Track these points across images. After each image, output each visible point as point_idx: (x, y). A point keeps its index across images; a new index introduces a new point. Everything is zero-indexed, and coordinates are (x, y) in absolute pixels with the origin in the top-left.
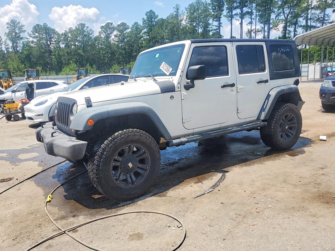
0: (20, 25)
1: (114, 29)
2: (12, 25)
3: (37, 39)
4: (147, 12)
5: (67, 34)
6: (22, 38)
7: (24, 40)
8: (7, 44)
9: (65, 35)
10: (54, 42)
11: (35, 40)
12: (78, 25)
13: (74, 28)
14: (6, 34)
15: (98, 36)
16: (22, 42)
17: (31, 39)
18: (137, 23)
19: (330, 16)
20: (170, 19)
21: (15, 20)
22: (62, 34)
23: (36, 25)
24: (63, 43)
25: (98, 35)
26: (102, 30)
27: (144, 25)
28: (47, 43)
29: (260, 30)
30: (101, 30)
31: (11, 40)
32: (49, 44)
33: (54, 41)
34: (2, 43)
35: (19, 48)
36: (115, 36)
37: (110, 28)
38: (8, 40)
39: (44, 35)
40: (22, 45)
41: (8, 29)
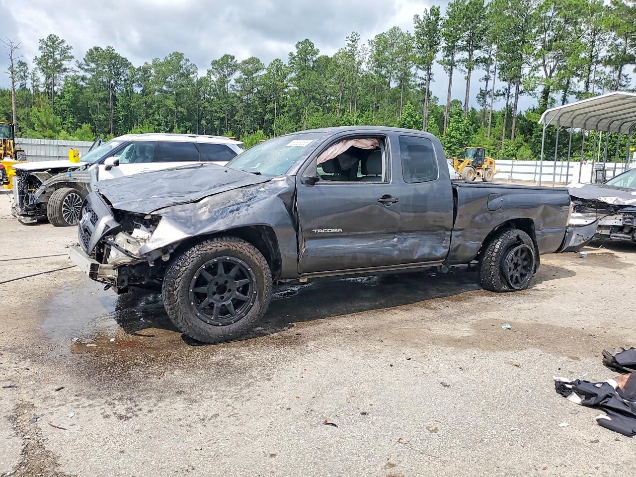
0: (65, 45)
1: (235, 67)
2: (48, 44)
3: (93, 73)
4: (299, 43)
5: (149, 69)
6: (65, 70)
7: (68, 74)
8: (35, 78)
9: (145, 70)
10: (123, 82)
11: (89, 76)
12: (170, 54)
13: (162, 60)
14: (36, 59)
15: (205, 78)
16: (64, 76)
17: (82, 73)
18: (280, 60)
19: (630, 79)
20: (340, 58)
21: (55, 36)
22: (139, 69)
23: (94, 49)
24: (139, 84)
25: (206, 76)
26: (213, 68)
27: (291, 65)
28: (109, 82)
29: (501, 92)
30: (212, 66)
31: (44, 71)
32: (114, 84)
33: (123, 79)
34: (27, 76)
35: (58, 87)
36: (237, 81)
37: (229, 66)
38: (39, 72)
39: (106, 68)
40: (63, 83)
41: (42, 51)
